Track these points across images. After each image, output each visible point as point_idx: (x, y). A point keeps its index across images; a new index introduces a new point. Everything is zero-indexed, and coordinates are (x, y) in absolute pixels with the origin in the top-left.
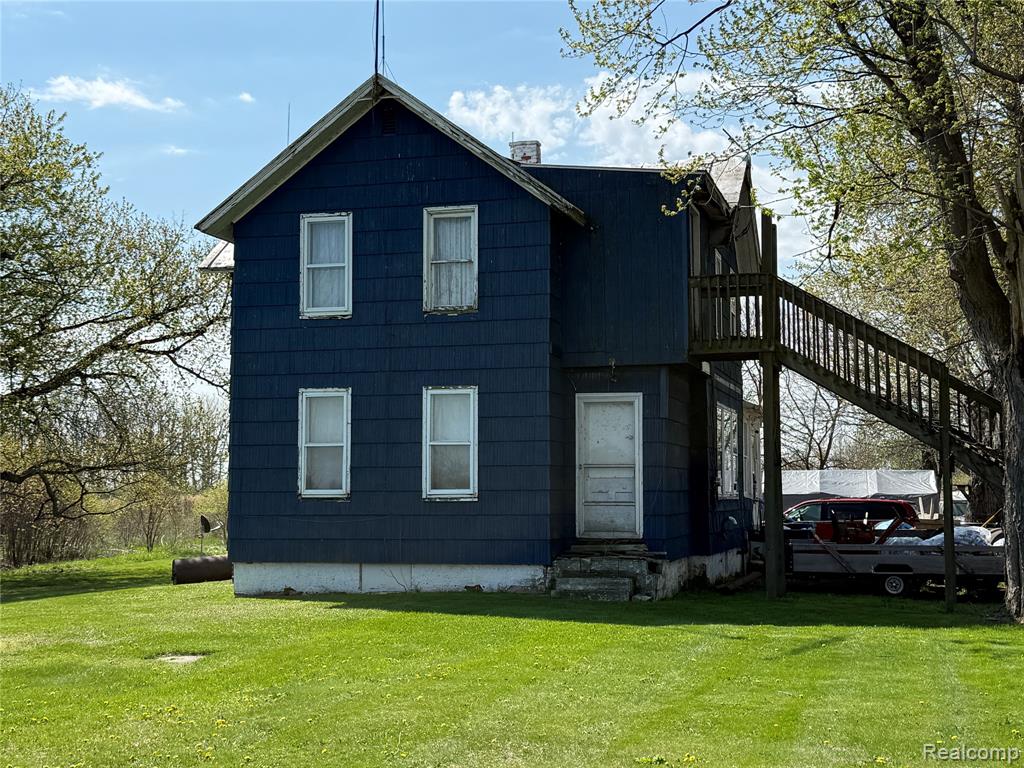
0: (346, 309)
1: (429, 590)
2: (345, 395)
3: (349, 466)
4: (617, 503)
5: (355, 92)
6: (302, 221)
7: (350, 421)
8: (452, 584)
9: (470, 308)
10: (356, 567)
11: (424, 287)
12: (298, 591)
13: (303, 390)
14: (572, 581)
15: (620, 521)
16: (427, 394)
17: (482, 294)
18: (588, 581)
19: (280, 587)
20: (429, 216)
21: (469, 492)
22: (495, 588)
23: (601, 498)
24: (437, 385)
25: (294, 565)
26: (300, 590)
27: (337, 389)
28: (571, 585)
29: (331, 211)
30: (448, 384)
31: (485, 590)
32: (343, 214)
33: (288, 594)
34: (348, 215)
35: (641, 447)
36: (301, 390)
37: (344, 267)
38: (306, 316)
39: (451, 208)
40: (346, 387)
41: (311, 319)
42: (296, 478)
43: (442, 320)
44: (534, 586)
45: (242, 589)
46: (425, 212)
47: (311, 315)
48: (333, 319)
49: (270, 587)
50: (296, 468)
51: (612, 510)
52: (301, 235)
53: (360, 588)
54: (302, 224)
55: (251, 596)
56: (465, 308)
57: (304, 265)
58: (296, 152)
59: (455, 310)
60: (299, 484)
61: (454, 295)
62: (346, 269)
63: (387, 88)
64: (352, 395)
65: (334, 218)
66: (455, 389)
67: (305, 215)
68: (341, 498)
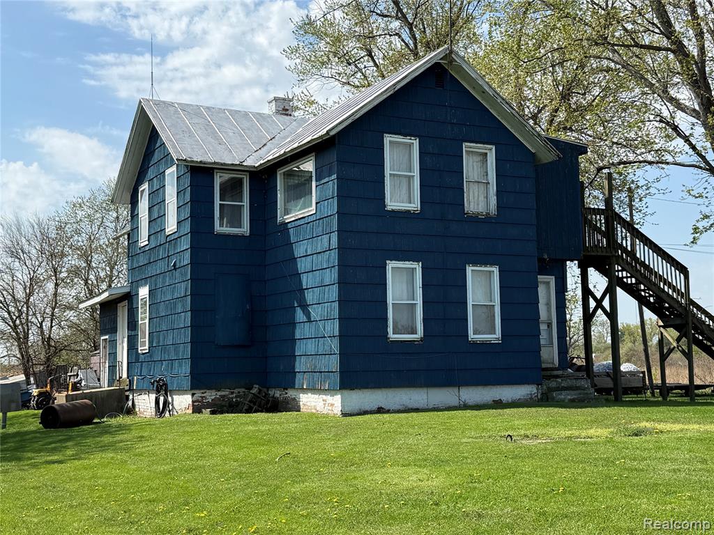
0: (416, 206)
2: (417, 267)
3: (422, 318)
7: (421, 286)
8: (484, 400)
11: (465, 197)
12: (387, 408)
15: (545, 356)
16: (469, 269)
17: (499, 205)
19: (375, 408)
20: (466, 147)
21: (496, 337)
22: (510, 400)
24: (475, 263)
25: (383, 390)
27: (412, 262)
28: (564, 396)
29: (405, 135)
30: (481, 263)
31: (504, 402)
32: (413, 138)
33: (379, 411)
34: (416, 139)
35: (555, 310)
36: (388, 262)
37: (413, 177)
38: (389, 208)
39: (478, 145)
40: (418, 262)
41: (393, 211)
42: (386, 326)
43: (475, 219)
44: (531, 398)
45: (348, 410)
46: (464, 145)
47: (393, 208)
48: (408, 212)
49: (367, 407)
50: (386, 319)
52: (385, 149)
53: (427, 404)
54: (385, 141)
55: (355, 415)
57: (387, 171)
60: (389, 330)
62: (416, 177)
63: (455, 57)
64: (422, 267)
65: (407, 140)
66: (485, 266)
67: (387, 135)
68: (417, 341)
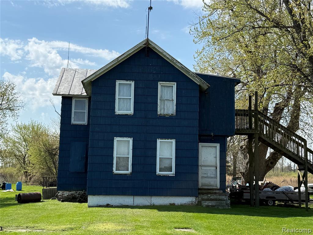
0: (131, 112)
1: (157, 205)
2: (130, 140)
3: (131, 164)
4: (212, 178)
5: (140, 43)
6: (116, 83)
7: (132, 149)
8: (165, 203)
9: (172, 114)
10: (132, 197)
11: (158, 107)
12: (111, 205)
13: (116, 138)
14: (207, 202)
15: (212, 183)
16: (159, 141)
17: (177, 111)
18: (212, 202)
19: (105, 204)
20: (160, 84)
21: (172, 173)
22: (180, 204)
23: (205, 176)
24: (162, 138)
25: (110, 196)
26: (112, 205)
27: (127, 138)
28: (207, 203)
29: (127, 80)
30: (165, 138)
31: (176, 205)
32: (131, 81)
33: (108, 206)
34: (133, 82)
35: (219, 160)
36: (115, 138)
37: (131, 99)
38: (117, 113)
39: (167, 83)
40: (131, 138)
41: (119, 115)
42: (112, 167)
43: (164, 118)
44: (192, 204)
45: (91, 204)
46: (159, 83)
47: (119, 113)
48: (126, 115)
49: (101, 204)
50: (112, 164)
51: (210, 180)
52: (116, 87)
53: (133, 204)
54: (116, 84)
55: (94, 207)
56: (170, 114)
57: (117, 97)
58: (119, 60)
59: (167, 115)
60: (113, 169)
61: (165, 110)
62: (132, 99)
63: (150, 43)
64: (133, 140)
65: (128, 82)
66: (168, 140)
67: (118, 81)
68: (129, 174)
